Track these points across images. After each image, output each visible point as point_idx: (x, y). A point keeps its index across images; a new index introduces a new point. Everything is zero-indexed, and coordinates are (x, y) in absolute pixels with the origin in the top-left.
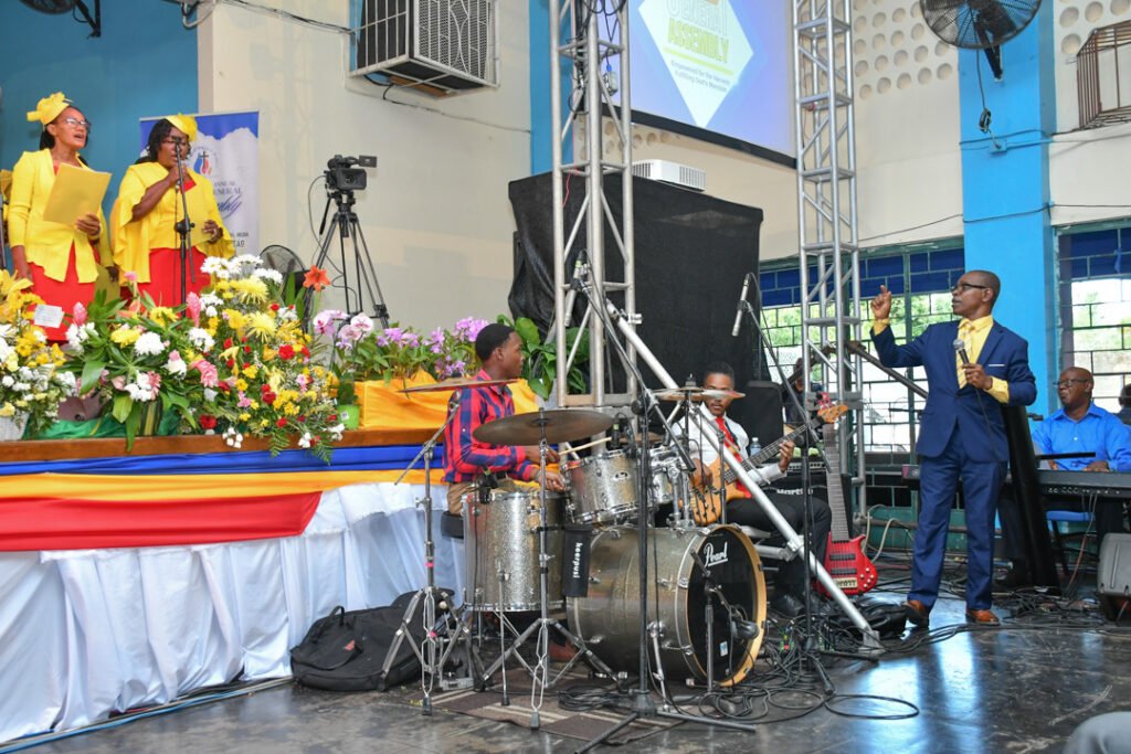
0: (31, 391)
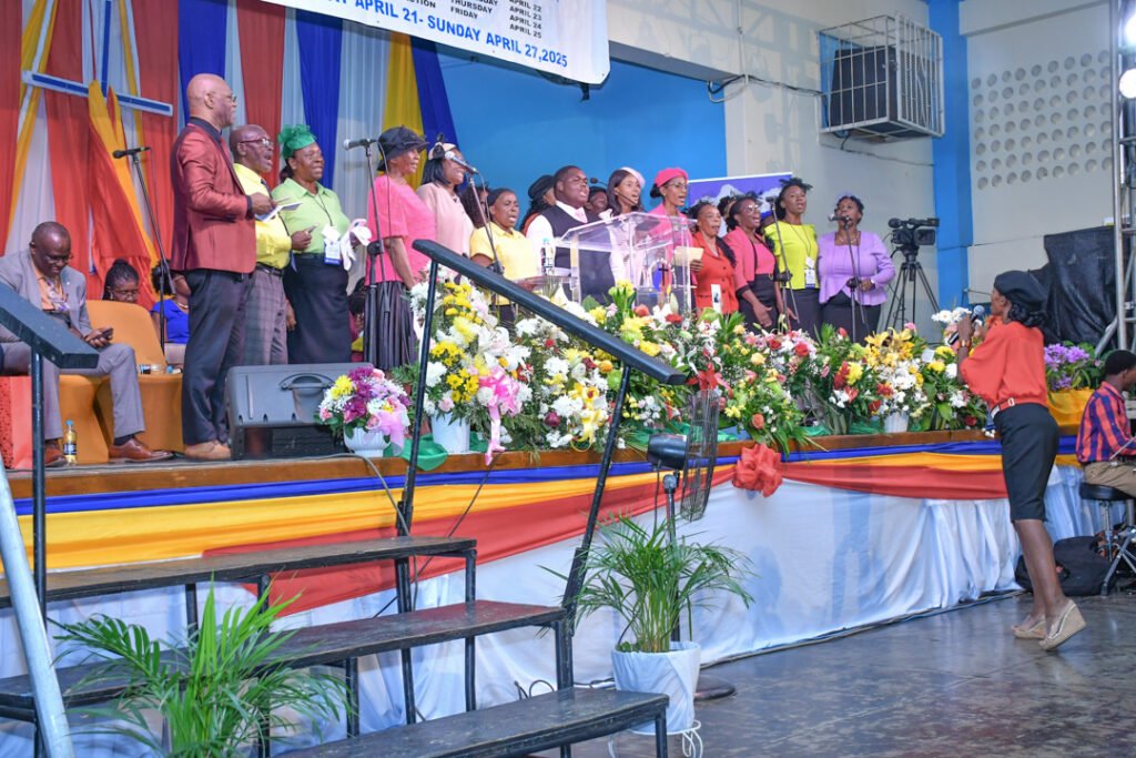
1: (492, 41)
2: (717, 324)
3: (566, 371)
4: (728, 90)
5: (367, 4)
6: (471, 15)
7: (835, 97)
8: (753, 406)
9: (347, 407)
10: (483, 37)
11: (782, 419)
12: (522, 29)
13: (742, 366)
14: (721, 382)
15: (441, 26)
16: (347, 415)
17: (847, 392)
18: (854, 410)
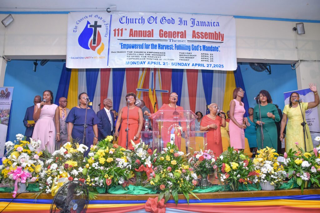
0: (277, 179)
1: (194, 65)
5: (151, 63)
6: (187, 60)
10: (191, 65)
12: (206, 61)
15: (176, 64)
17: (225, 175)
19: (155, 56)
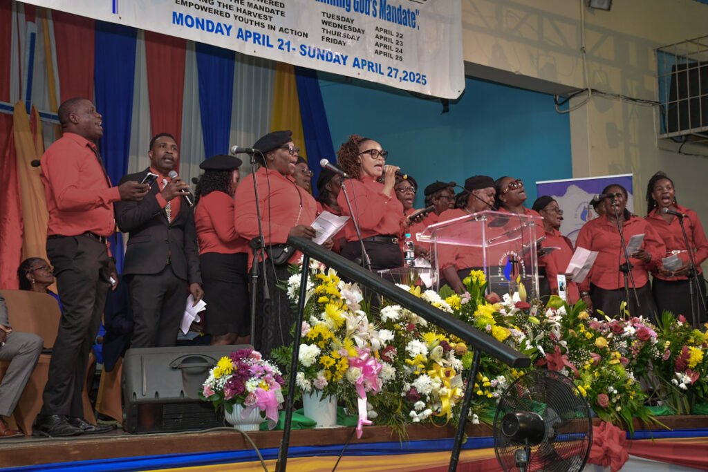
1: (358, 65)
2: (562, 309)
3: (425, 353)
4: (573, 102)
5: (247, 37)
6: (340, 43)
7: (672, 107)
8: (598, 387)
9: (227, 385)
10: (350, 61)
11: (627, 398)
12: (385, 54)
13: (587, 349)
14: (568, 364)
15: (312, 54)
16: (227, 392)
17: (689, 375)
18: (696, 392)
19: (256, 11)
